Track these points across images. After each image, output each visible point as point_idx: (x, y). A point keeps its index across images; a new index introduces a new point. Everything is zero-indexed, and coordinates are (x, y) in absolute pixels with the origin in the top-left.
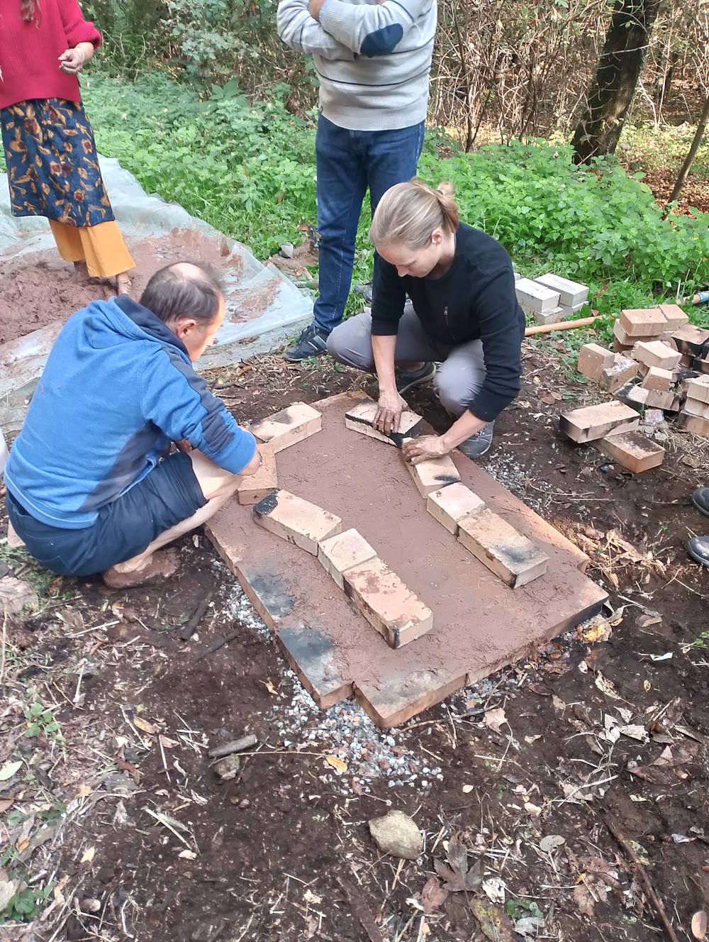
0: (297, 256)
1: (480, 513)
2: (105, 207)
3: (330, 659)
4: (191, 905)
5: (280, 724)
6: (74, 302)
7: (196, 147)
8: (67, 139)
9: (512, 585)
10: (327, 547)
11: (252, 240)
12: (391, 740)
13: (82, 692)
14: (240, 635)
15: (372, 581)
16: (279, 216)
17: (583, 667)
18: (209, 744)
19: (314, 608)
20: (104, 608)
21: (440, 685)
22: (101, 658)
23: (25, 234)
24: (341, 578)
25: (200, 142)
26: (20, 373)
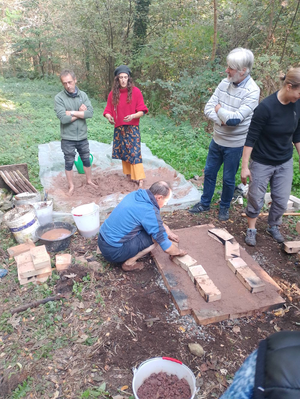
0: (199, 180)
1: (245, 268)
2: (140, 159)
3: (186, 301)
4: (134, 349)
5: (167, 317)
6: (125, 187)
7: (172, 141)
8: (132, 138)
9: (251, 292)
10: (191, 269)
11: (185, 173)
12: (201, 328)
13: (111, 295)
14: (159, 290)
15: (203, 281)
16: (196, 166)
17: (271, 322)
18: (145, 318)
19: (184, 286)
20: (121, 275)
21: (220, 315)
22: (118, 287)
23: (113, 164)
24: (194, 279)
25: (173, 140)
26: (106, 205)
